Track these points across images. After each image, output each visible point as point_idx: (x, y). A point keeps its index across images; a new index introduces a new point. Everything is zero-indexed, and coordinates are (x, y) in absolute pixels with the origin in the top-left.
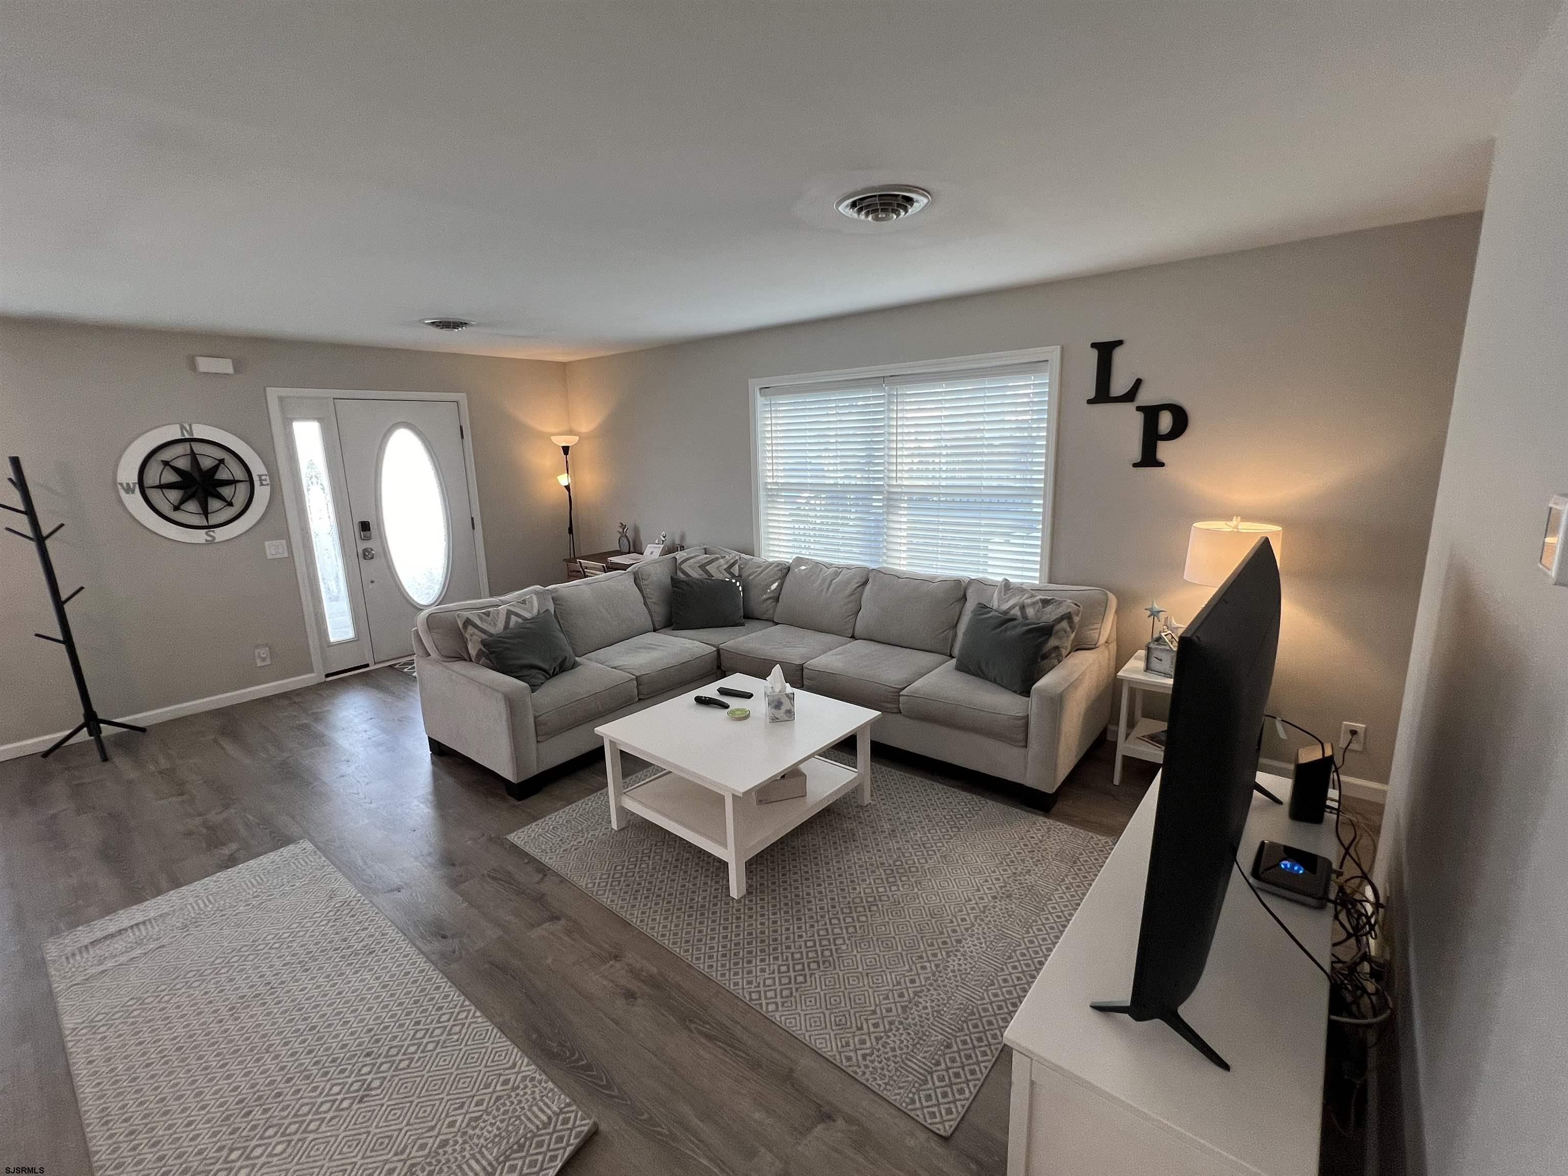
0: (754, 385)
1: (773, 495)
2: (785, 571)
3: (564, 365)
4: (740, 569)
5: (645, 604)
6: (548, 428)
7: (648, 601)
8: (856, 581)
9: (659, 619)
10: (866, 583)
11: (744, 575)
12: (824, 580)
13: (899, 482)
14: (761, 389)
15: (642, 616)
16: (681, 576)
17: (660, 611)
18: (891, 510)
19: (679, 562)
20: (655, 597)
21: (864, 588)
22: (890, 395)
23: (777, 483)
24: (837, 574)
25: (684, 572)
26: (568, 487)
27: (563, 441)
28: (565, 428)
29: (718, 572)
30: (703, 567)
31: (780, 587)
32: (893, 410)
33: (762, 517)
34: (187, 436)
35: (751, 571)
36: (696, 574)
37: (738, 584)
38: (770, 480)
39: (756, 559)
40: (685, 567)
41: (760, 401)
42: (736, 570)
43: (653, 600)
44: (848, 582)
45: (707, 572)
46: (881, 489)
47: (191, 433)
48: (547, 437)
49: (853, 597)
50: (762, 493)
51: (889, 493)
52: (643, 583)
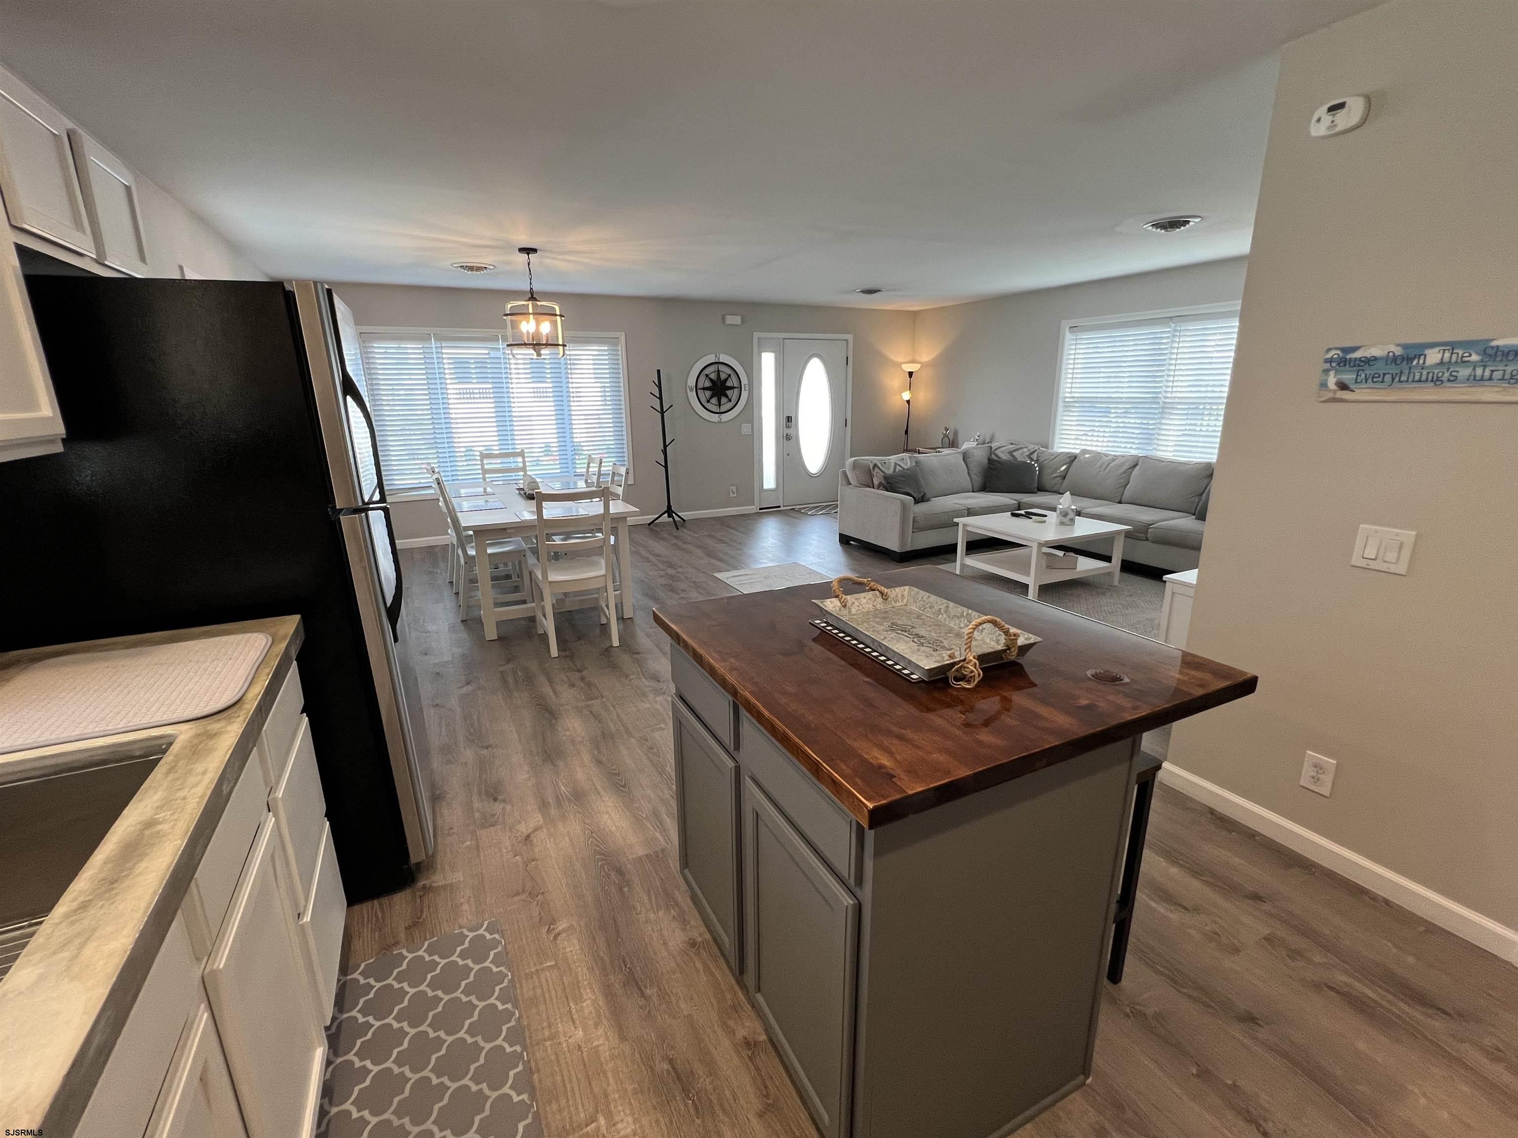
0: (1065, 325)
1: (1067, 406)
2: (1072, 459)
3: (915, 314)
4: (1038, 456)
5: (969, 474)
6: (899, 359)
7: (971, 472)
8: (1128, 464)
9: (977, 485)
10: (1136, 465)
11: (1041, 460)
12: (1102, 465)
13: (1174, 395)
14: (1070, 327)
15: (966, 482)
16: (994, 457)
17: (978, 480)
18: (1164, 416)
19: (993, 449)
20: (975, 470)
21: (1133, 470)
22: (1175, 331)
23: (1073, 397)
24: (1114, 460)
25: (997, 456)
26: (908, 402)
27: (908, 368)
28: (910, 358)
29: (1020, 456)
30: (1011, 453)
31: (1067, 470)
32: (1175, 341)
33: (1058, 422)
34: (717, 361)
35: (1046, 457)
36: (1004, 457)
37: (1036, 465)
38: (1068, 395)
39: (1050, 451)
40: (998, 452)
41: (1068, 336)
42: (1035, 457)
43: (974, 472)
44: (1122, 465)
45: (1013, 456)
46: (1158, 400)
47: (719, 359)
48: (899, 365)
49: (1123, 476)
50: (1061, 404)
51: (1164, 403)
52: (969, 460)
